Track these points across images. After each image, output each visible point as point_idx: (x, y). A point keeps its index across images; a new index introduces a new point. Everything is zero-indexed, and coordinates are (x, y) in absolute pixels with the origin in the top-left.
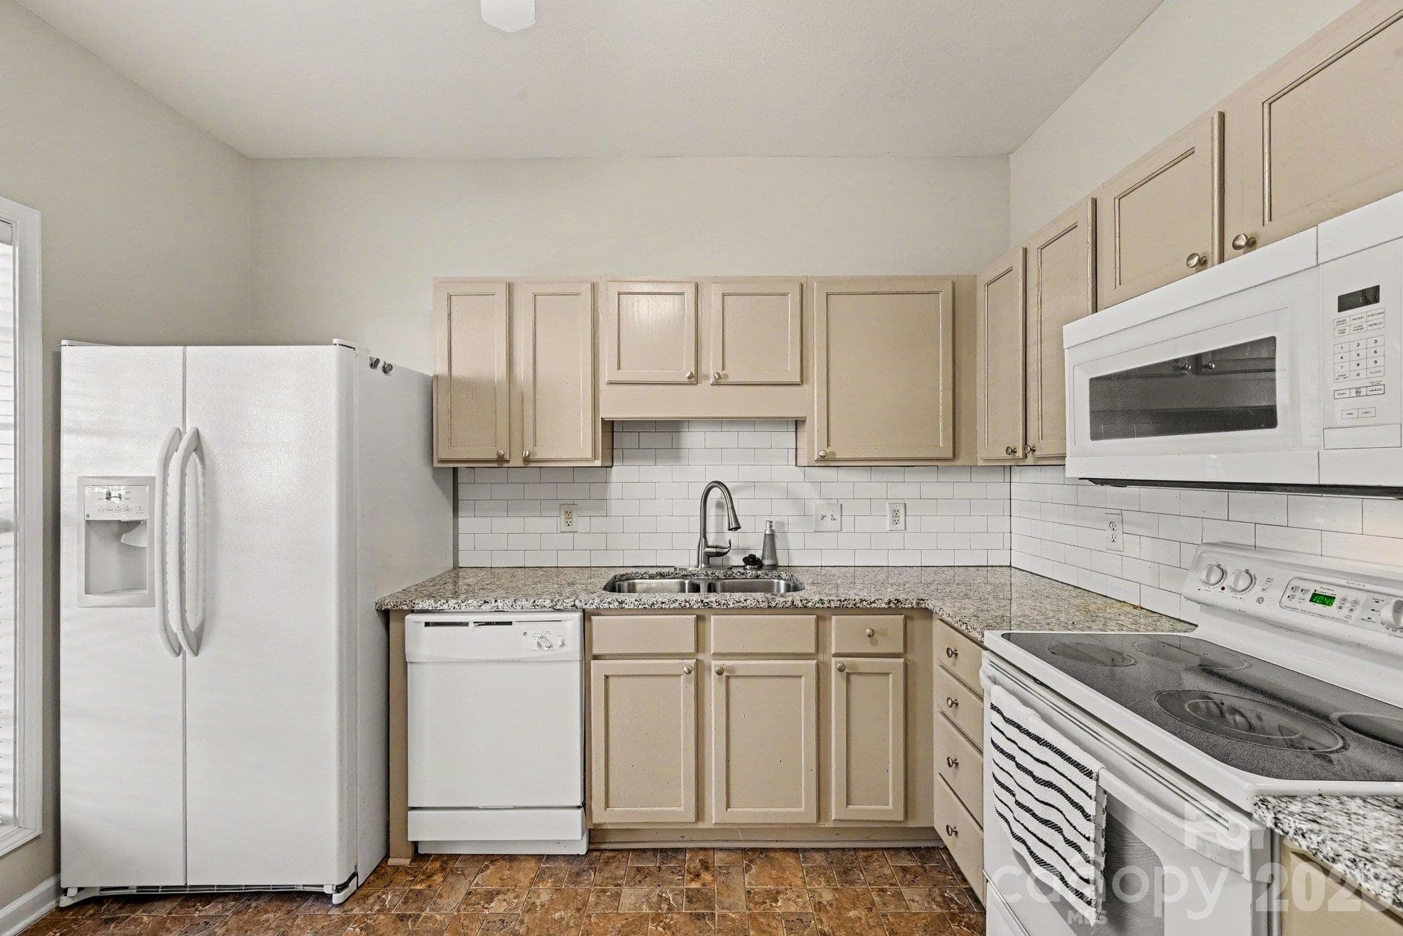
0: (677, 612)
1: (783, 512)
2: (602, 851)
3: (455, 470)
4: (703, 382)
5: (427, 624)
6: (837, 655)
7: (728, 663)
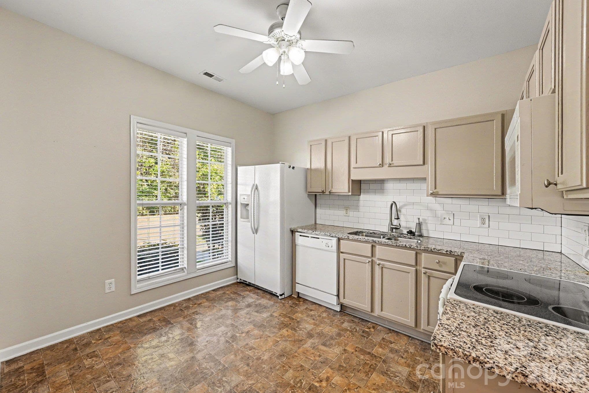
0: (365, 242)
1: (425, 215)
2: (344, 312)
3: (316, 195)
4: (385, 166)
5: (300, 236)
6: (424, 268)
7: (382, 262)
